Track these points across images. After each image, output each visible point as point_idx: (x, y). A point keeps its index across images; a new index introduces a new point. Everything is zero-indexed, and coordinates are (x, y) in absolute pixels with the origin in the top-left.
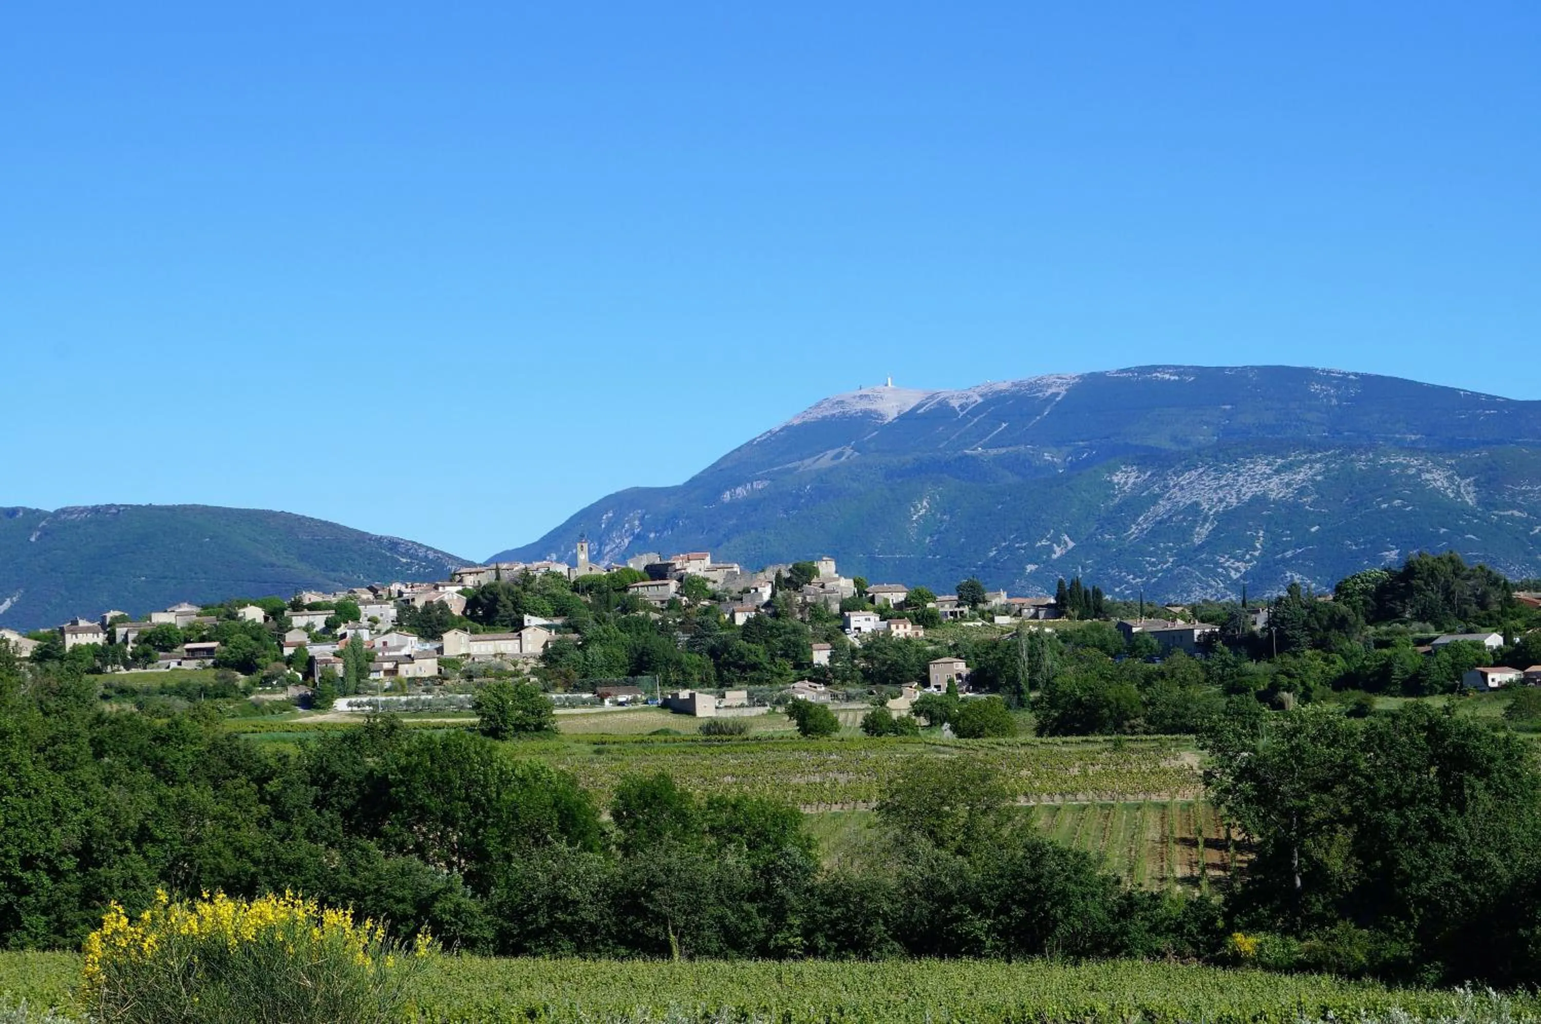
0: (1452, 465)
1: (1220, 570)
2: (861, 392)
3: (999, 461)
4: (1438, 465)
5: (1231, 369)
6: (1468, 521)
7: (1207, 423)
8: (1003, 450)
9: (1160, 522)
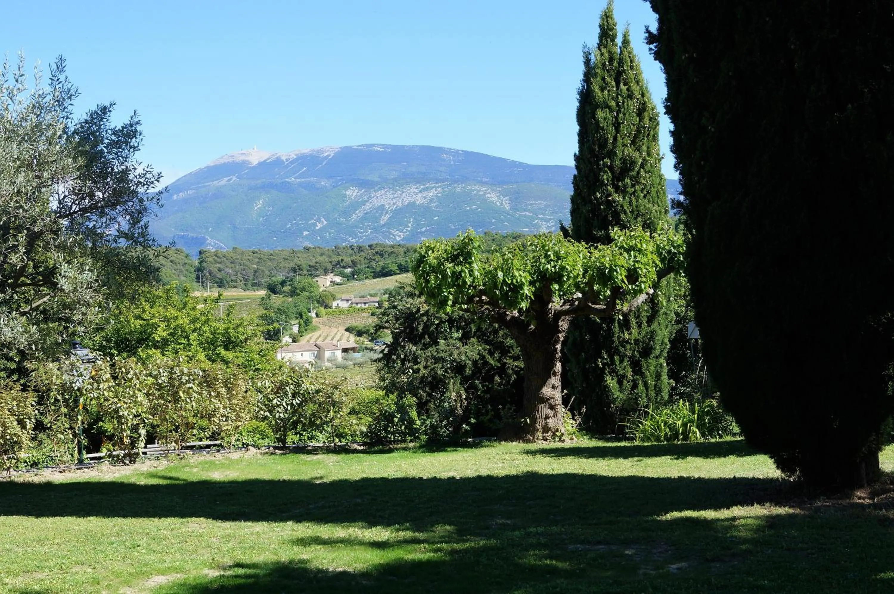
0: (500, 191)
1: (392, 236)
2: (242, 152)
3: (300, 185)
4: (493, 190)
5: (407, 146)
6: (506, 217)
7: (395, 170)
8: (303, 180)
9: (366, 213)
